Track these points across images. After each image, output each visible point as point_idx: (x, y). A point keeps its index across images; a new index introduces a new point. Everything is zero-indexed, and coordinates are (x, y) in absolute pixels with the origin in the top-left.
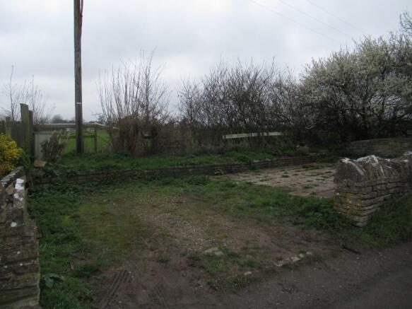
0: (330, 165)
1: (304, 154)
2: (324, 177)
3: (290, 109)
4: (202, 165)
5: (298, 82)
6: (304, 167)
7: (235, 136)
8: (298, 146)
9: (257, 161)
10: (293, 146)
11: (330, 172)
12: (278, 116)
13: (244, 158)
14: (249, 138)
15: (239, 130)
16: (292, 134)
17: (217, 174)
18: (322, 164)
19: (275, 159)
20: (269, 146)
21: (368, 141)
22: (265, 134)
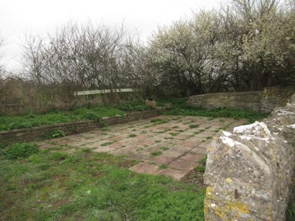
0: (175, 117)
1: (152, 108)
2: (173, 134)
3: (140, 68)
4: (36, 128)
5: (146, 45)
6: (152, 122)
7: (88, 93)
8: (147, 101)
9: (107, 118)
10: (143, 100)
11: (176, 127)
12: (130, 75)
13: (92, 115)
14: (102, 94)
15: (93, 87)
16: (142, 91)
17: (56, 137)
18: (169, 118)
19: (126, 115)
20: (122, 102)
21: (203, 95)
22: (118, 90)
